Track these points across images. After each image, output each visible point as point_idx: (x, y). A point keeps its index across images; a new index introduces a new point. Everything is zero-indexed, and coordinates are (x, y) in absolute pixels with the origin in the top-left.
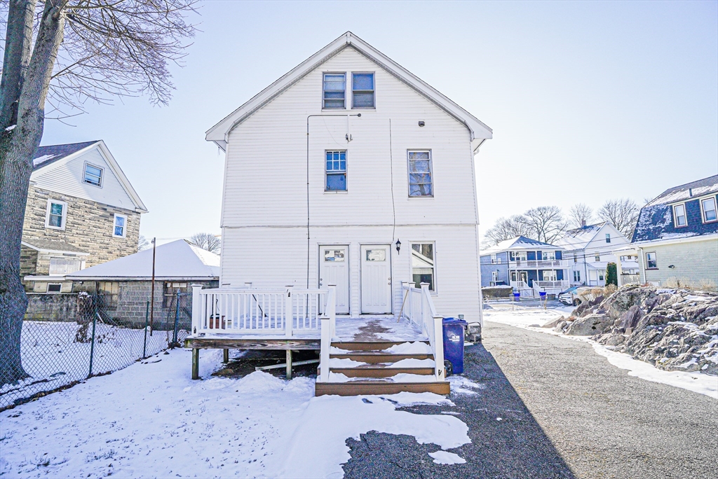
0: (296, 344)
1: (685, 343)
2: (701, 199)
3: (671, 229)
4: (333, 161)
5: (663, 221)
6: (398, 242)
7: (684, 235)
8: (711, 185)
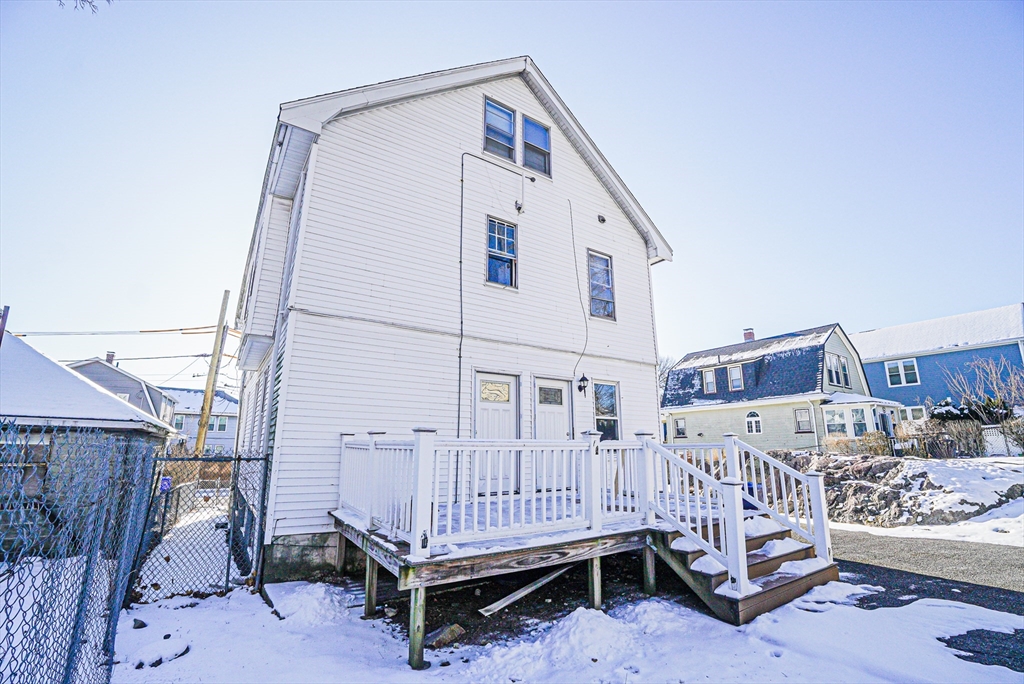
0: (610, 542)
1: (880, 499)
2: (729, 366)
3: (701, 395)
4: (497, 236)
5: (692, 386)
6: (584, 379)
7: (714, 402)
8: (731, 354)
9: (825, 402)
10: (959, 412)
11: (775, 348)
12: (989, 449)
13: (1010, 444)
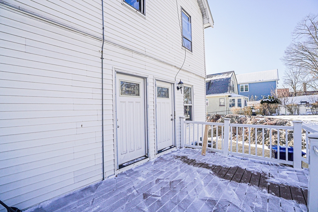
6: (180, 83)
9: (229, 96)
10: (271, 101)
11: (214, 78)
12: (281, 113)
13: (287, 111)
